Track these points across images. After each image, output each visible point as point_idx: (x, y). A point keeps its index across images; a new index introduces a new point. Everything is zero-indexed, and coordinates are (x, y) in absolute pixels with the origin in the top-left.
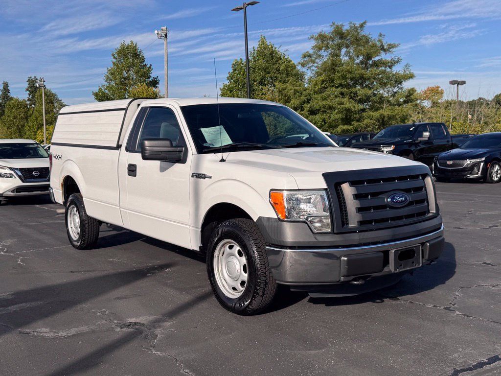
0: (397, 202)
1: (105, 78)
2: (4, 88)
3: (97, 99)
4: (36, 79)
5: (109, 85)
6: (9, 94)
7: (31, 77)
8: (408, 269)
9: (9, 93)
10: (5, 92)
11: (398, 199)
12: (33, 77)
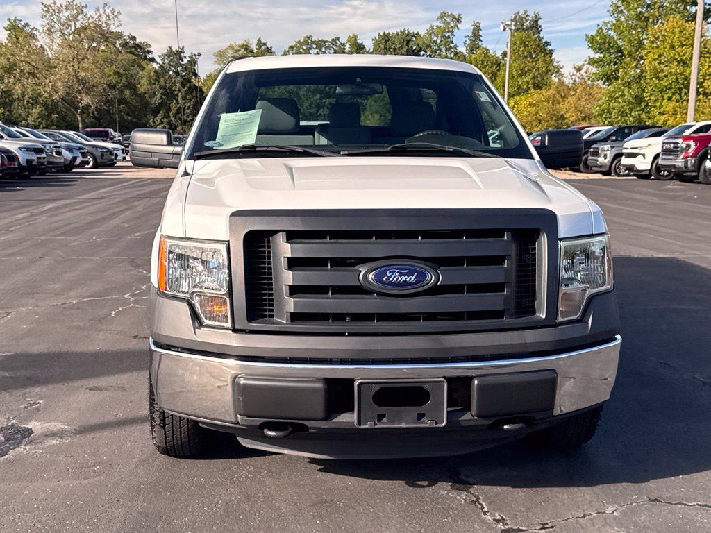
0: (392, 284)
1: (611, 9)
2: (473, 33)
3: (592, 47)
4: (528, 16)
5: (617, 20)
6: (480, 43)
7: (518, 13)
8: (403, 425)
9: (481, 40)
10: (474, 41)
11: (395, 277)
12: (521, 13)
